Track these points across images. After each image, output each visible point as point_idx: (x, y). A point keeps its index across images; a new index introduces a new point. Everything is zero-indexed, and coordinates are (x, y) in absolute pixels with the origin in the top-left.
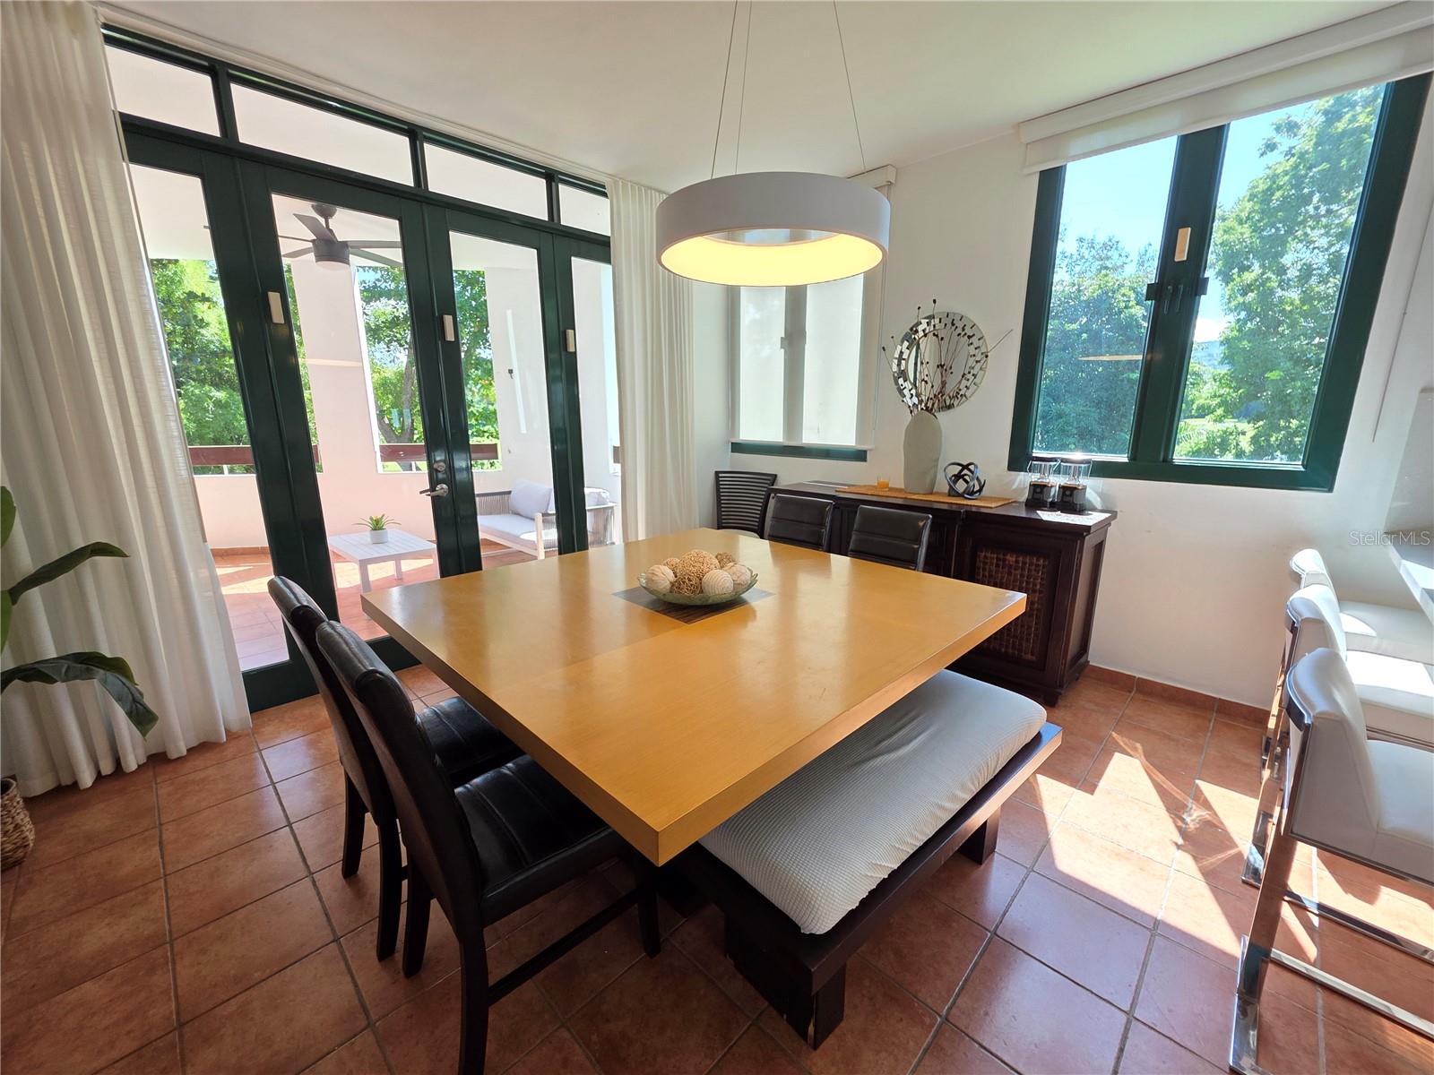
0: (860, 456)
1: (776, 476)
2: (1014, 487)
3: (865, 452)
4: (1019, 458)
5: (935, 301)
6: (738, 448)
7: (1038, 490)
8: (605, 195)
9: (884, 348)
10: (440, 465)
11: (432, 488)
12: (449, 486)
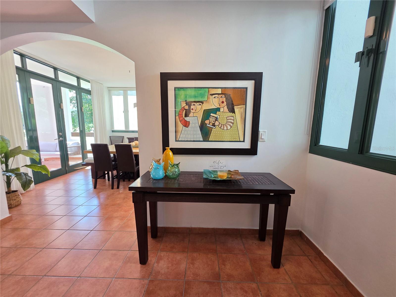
1: (124, 136)
6: (113, 131)
8: (90, 83)
10: (61, 134)
11: (59, 139)
12: (62, 138)
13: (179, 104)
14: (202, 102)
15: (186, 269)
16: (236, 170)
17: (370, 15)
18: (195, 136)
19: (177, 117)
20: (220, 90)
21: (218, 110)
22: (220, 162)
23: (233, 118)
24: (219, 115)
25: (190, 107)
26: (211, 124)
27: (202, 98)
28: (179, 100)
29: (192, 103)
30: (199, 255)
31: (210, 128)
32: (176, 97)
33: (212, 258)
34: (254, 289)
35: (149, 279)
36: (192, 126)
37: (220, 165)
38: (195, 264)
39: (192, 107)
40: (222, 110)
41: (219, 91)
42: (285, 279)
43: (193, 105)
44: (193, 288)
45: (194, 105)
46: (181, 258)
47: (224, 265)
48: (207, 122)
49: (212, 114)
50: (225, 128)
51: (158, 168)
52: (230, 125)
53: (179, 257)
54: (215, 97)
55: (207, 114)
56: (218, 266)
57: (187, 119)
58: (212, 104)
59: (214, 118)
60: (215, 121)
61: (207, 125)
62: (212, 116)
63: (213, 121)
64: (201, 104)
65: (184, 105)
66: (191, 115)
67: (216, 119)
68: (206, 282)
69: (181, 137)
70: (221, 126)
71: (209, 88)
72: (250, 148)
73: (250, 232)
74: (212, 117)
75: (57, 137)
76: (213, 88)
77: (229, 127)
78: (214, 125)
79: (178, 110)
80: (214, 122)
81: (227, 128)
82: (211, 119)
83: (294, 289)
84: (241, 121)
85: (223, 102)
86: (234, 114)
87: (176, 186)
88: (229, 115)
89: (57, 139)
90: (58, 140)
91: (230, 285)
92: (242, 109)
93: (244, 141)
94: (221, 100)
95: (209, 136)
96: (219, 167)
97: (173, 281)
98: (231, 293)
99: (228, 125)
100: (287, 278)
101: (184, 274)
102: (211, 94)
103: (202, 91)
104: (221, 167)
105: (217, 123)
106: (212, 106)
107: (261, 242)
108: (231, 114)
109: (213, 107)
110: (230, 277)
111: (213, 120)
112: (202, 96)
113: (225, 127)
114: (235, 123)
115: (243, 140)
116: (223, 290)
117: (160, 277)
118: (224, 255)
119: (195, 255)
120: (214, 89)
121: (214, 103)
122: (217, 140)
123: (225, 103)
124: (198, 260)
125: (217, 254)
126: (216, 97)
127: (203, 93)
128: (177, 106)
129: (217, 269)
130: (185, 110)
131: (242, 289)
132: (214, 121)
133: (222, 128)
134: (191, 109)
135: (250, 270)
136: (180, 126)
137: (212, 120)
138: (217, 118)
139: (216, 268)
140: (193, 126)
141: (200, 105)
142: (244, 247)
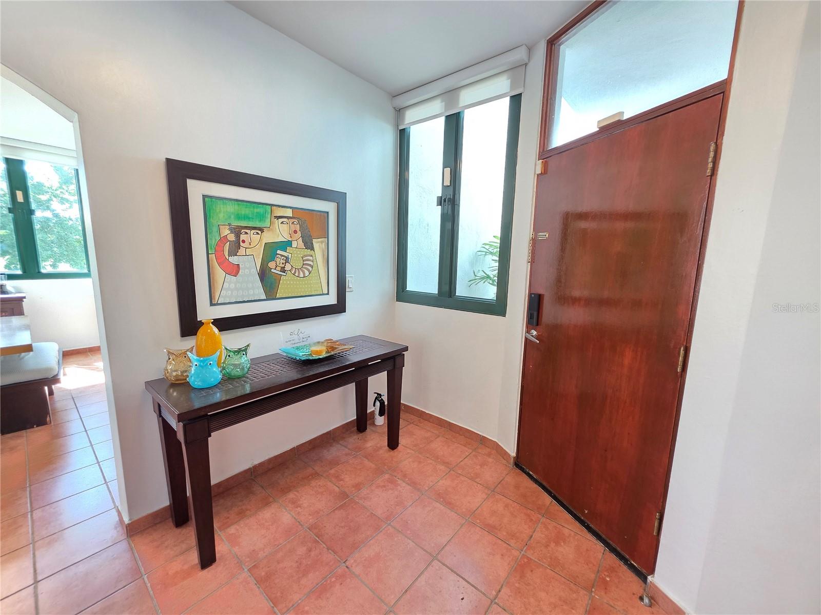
13: (215, 229)
14: (261, 230)
15: (295, 518)
16: (328, 339)
17: (445, 167)
18: (251, 292)
19: (213, 257)
20: (290, 210)
21: (289, 243)
22: (300, 332)
23: (311, 258)
24: (291, 252)
25: (238, 236)
26: (279, 268)
27: (260, 221)
28: (214, 221)
29: (243, 231)
30: (298, 492)
31: (278, 275)
32: (208, 214)
33: (319, 483)
34: (389, 479)
35: (246, 570)
36: (244, 273)
37: (301, 336)
38: (302, 504)
39: (243, 237)
40: (294, 244)
41: (289, 213)
42: (408, 453)
43: (243, 233)
44: (325, 526)
45: (246, 233)
46: (272, 514)
47: (342, 480)
48: (272, 265)
49: (279, 252)
50: (302, 275)
51: (210, 364)
52: (308, 270)
53: (267, 514)
54: (282, 223)
55: (271, 250)
56: (335, 486)
57: (234, 260)
58: (278, 235)
59: (282, 258)
60: (285, 263)
61: (272, 270)
62: (279, 254)
63: (281, 264)
64: (260, 232)
65: (226, 232)
66: (242, 251)
67: (287, 260)
68: (334, 510)
69: (223, 295)
70: (295, 272)
71: (272, 205)
72: (336, 303)
73: (346, 427)
74: (280, 256)
76: (279, 206)
77: (307, 273)
78: (283, 270)
79: (213, 242)
80: (283, 266)
81: (304, 273)
82: (278, 260)
83: (420, 456)
84: (323, 262)
85: (295, 232)
86: (312, 251)
87: (248, 389)
88: (306, 253)
91: (364, 492)
92: (324, 244)
93: (328, 294)
94: (293, 228)
95: (276, 289)
96: (301, 341)
97: (288, 542)
98: (371, 498)
99: (305, 270)
100: (409, 451)
101: (298, 523)
102: (276, 217)
103: (260, 210)
104: (304, 340)
105: (288, 267)
106: (278, 237)
107: (363, 433)
108: (309, 252)
109: (281, 239)
110: (358, 487)
111: (282, 261)
112: (262, 217)
113: (301, 273)
114: (315, 266)
115: (327, 292)
116: (361, 502)
117: (261, 555)
118: (332, 471)
119: (291, 495)
120: (281, 209)
121: (280, 232)
122: (290, 295)
123: (299, 234)
124: (301, 498)
125: (322, 476)
126: (285, 223)
127: (262, 212)
128: (210, 233)
129: (337, 489)
130: (228, 243)
131: (378, 487)
132: (283, 263)
133: (297, 274)
134: (241, 240)
135: (373, 466)
136: (220, 273)
137: (280, 261)
138: (287, 258)
139: (334, 490)
140: (246, 272)
141: (258, 233)
142: (349, 449)
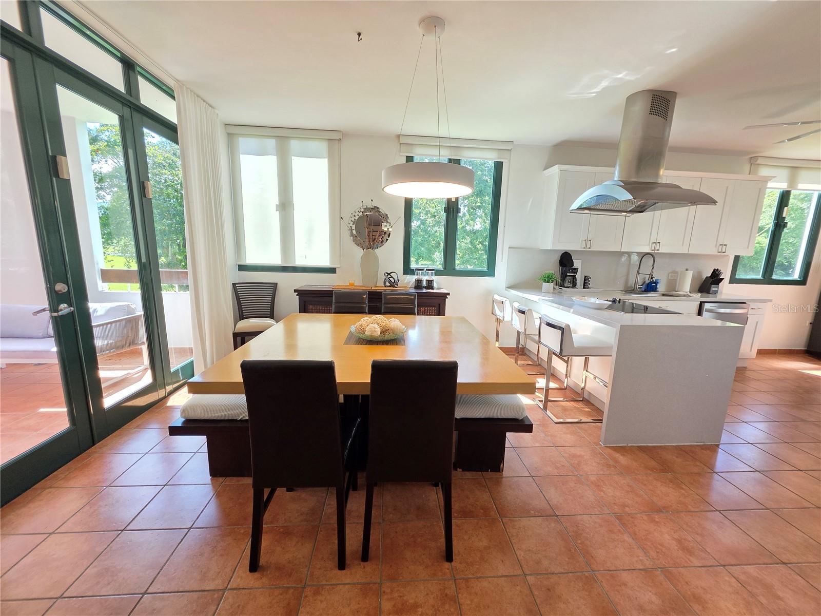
0: (332, 270)
1: (277, 283)
2: (405, 282)
3: (335, 268)
4: (407, 270)
5: (372, 200)
6: (242, 268)
7: (419, 282)
8: (173, 98)
9: (342, 218)
10: (61, 287)
11: (54, 308)
12: (70, 305)
75: (43, 302)
89: (44, 310)
90: (48, 313)
